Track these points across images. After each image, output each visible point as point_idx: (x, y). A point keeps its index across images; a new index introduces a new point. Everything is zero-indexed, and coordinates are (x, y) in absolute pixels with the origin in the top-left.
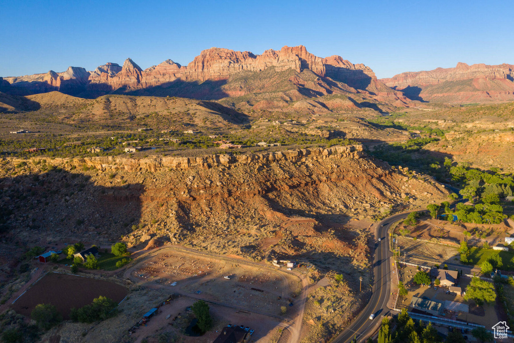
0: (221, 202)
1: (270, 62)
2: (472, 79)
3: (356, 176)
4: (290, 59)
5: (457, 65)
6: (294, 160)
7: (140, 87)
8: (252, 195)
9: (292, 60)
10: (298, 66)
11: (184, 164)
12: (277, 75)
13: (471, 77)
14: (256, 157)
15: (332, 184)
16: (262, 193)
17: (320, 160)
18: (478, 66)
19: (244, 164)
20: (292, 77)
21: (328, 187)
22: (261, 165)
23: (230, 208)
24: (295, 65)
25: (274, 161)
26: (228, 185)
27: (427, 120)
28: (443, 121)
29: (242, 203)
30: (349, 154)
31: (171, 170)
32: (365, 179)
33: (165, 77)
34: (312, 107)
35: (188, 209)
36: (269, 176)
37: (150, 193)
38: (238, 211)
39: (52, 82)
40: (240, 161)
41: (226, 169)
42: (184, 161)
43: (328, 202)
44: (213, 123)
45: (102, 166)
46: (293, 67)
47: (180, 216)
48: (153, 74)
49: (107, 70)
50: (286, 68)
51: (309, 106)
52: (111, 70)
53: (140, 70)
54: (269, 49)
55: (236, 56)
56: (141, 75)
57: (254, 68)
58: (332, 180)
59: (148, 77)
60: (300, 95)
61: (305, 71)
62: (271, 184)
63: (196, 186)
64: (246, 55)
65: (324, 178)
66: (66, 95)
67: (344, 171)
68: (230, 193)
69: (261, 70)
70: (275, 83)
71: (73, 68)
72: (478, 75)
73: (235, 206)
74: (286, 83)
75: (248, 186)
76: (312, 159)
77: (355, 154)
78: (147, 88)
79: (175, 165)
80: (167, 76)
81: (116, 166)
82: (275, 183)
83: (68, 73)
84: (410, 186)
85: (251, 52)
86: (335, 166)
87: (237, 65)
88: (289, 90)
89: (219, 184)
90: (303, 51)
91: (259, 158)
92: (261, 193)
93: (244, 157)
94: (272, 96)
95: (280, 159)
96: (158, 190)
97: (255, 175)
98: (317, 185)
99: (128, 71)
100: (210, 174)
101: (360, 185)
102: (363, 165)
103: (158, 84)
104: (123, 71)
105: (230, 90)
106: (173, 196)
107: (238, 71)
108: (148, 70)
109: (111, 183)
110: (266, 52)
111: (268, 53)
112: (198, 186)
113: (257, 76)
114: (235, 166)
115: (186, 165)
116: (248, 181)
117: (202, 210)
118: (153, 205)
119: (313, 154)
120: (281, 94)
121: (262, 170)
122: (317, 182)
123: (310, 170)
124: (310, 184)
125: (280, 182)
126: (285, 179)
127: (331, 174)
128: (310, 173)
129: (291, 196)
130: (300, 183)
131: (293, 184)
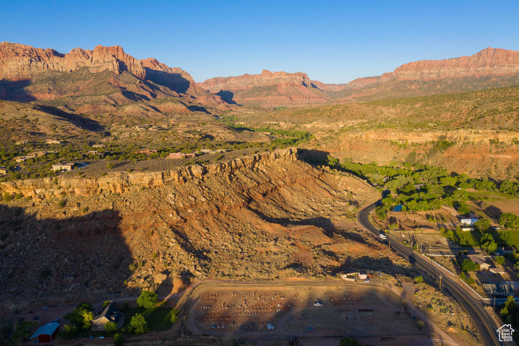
0: (214, 221)
1: (82, 62)
2: (276, 85)
4: (106, 60)
5: (263, 72)
6: (250, 166)
8: (239, 208)
9: (109, 60)
10: (116, 68)
12: (92, 76)
13: (275, 83)
15: (289, 188)
16: (246, 204)
17: (269, 165)
18: (281, 73)
19: (216, 175)
20: (112, 80)
21: (288, 192)
22: (229, 174)
23: (226, 226)
24: (113, 67)
25: (237, 168)
26: (212, 200)
27: (268, 122)
28: (284, 123)
29: (234, 219)
30: (290, 157)
31: (143, 189)
32: (311, 180)
34: (145, 112)
35: (184, 234)
36: (241, 185)
37: (129, 220)
38: (235, 228)
40: (211, 171)
41: (201, 181)
42: (157, 177)
44: (65, 131)
45: (35, 192)
46: (111, 68)
47: (181, 243)
50: (103, 69)
51: (141, 110)
54: (77, 48)
55: (37, 53)
57: (62, 68)
58: (288, 184)
60: (126, 99)
61: (124, 73)
62: (247, 194)
63: (181, 206)
64: (49, 53)
65: (281, 183)
67: (293, 174)
68: (218, 209)
69: (71, 71)
70: (92, 85)
72: (281, 82)
73: (229, 222)
74: (105, 85)
75: (231, 199)
77: (294, 156)
81: (61, 190)
82: (249, 192)
84: (344, 184)
85: (55, 49)
86: (284, 169)
87: (40, 64)
88: (112, 93)
89: (203, 200)
90: (120, 52)
91: (225, 166)
94: (94, 99)
95: (241, 166)
96: (138, 215)
97: (230, 185)
98: (279, 190)
100: (188, 189)
101: (310, 186)
105: (36, 92)
106: (160, 220)
107: (43, 71)
109: (65, 213)
110: (73, 51)
111: (76, 52)
112: (183, 205)
113: (67, 76)
114: (208, 178)
115: (160, 181)
116: (228, 193)
117: (199, 233)
118: (139, 234)
119: (263, 158)
120: (103, 97)
121: (232, 179)
122: (278, 187)
123: (267, 175)
124: (273, 191)
125: (253, 191)
126: (255, 187)
127: (284, 178)
128: (269, 178)
129: (267, 204)
130: (267, 190)
131: (263, 192)
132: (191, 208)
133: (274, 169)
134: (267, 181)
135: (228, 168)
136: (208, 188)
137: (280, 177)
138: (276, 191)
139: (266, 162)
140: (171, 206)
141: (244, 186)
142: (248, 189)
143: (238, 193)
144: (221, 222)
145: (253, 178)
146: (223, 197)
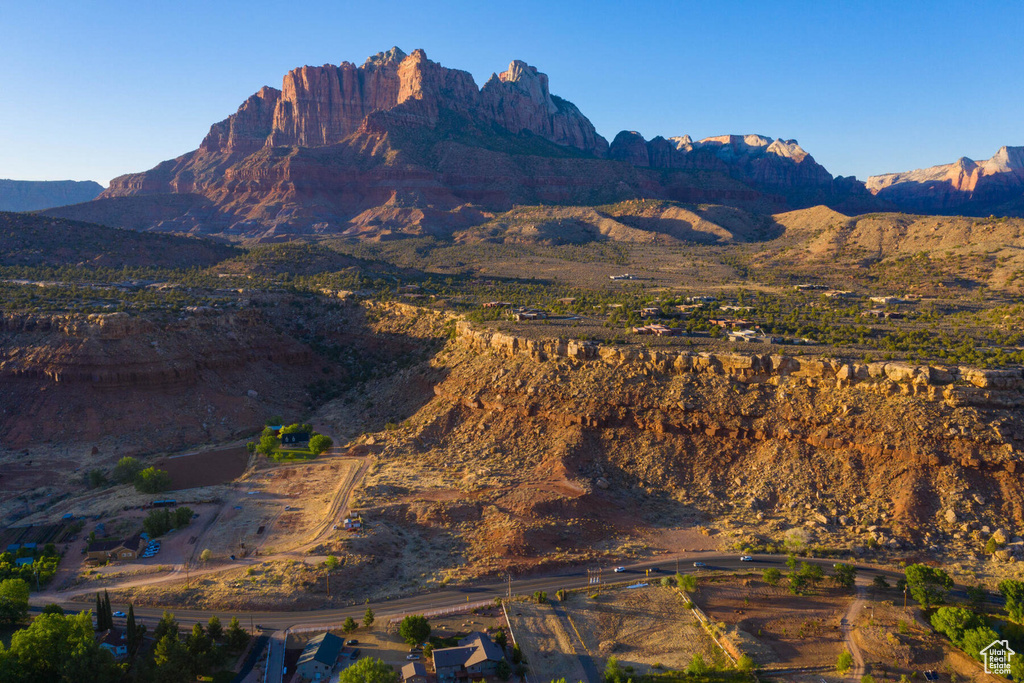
0: (508, 422)
3: (886, 446)
6: (741, 376)
8: (568, 423)
11: (510, 349)
14: (641, 356)
15: (794, 450)
16: (591, 424)
17: (824, 390)
19: (608, 365)
22: (645, 373)
25: (686, 370)
26: (545, 395)
29: (538, 431)
30: (925, 389)
35: (462, 419)
36: (641, 398)
37: (447, 385)
38: (520, 443)
39: (960, 182)
41: (569, 368)
43: (738, 481)
47: (437, 425)
58: (809, 440)
62: (628, 413)
63: (495, 387)
65: (784, 431)
67: (861, 427)
68: (534, 410)
71: (1009, 148)
75: (573, 406)
77: (946, 393)
79: (500, 348)
82: (641, 413)
83: (996, 161)
86: (845, 408)
89: (530, 390)
91: (647, 358)
92: (588, 424)
93: (612, 351)
95: (704, 369)
96: (457, 382)
97: (610, 389)
98: (755, 440)
102: (946, 426)
115: (512, 350)
117: (475, 426)
119: (805, 371)
121: (640, 382)
122: (759, 435)
123: (768, 405)
124: (733, 435)
125: (653, 414)
126: (673, 409)
127: (818, 425)
128: (756, 410)
129: (653, 444)
130: (703, 427)
131: (680, 424)
132: (504, 395)
133: (818, 400)
134: (738, 413)
135: (657, 362)
136: (565, 379)
137: (804, 421)
138: (745, 440)
139: (813, 381)
140: (487, 383)
141: (649, 399)
142: (650, 407)
143: (606, 404)
144: (514, 428)
145: (701, 396)
146: (565, 398)
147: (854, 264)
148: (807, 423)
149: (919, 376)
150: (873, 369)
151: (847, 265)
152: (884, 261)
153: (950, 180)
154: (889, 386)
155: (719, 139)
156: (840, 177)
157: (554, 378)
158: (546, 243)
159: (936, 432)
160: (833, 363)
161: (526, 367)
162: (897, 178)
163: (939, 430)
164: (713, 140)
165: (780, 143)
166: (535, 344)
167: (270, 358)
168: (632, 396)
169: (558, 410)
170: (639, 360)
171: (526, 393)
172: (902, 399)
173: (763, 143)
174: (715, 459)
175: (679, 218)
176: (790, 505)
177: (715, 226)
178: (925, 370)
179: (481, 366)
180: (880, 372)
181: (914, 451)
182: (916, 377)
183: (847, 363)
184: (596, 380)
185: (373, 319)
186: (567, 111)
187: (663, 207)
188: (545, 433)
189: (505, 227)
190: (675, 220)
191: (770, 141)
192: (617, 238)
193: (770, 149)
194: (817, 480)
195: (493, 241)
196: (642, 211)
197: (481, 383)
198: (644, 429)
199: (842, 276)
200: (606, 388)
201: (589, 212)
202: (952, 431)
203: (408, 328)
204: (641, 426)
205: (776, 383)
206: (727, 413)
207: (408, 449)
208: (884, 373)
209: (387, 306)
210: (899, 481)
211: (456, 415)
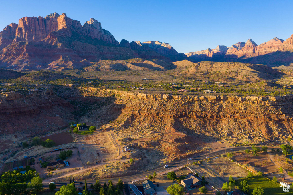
0: (150, 118)
3: (256, 117)
6: (213, 102)
7: (255, 55)
8: (169, 117)
11: (145, 98)
14: (185, 97)
15: (232, 120)
16: (176, 117)
17: (235, 104)
19: (176, 101)
21: (227, 121)
22: (187, 102)
23: (153, 121)
25: (198, 101)
26: (160, 110)
29: (161, 120)
30: (261, 102)
31: (139, 100)
32: (263, 120)
33: (271, 49)
35: (135, 118)
36: (188, 109)
37: (126, 109)
38: (156, 124)
39: (208, 55)
40: (174, 98)
42: (145, 95)
43: (220, 129)
47: (128, 120)
48: (264, 47)
49: (238, 46)
52: (241, 46)
53: (256, 45)
56: (256, 48)
58: (235, 117)
59: (260, 49)
62: (185, 113)
65: (228, 115)
66: (189, 62)
67: (248, 113)
68: (158, 114)
71: (219, 46)
73: (157, 121)
75: (170, 112)
76: (229, 102)
77: (266, 103)
78: (259, 56)
79: (141, 97)
80: (273, 48)
82: (189, 113)
83: (217, 49)
86: (242, 108)
89: (155, 109)
91: (187, 98)
92: (175, 117)
93: (177, 97)
95: (203, 100)
96: (129, 108)
97: (179, 107)
98: (221, 118)
99: (248, 46)
100: (154, 103)
101: (256, 123)
102: (268, 111)
103: (266, 53)
104: (246, 46)
106: (132, 111)
108: (261, 45)
109: (118, 102)
112: (144, 108)
114: (170, 101)
115: (146, 98)
116: (172, 109)
117: (140, 120)
118: (124, 114)
119: (230, 99)
121: (186, 105)
122: (222, 117)
123: (222, 109)
124: (215, 117)
125: (192, 113)
126: (198, 112)
127: (237, 113)
128: (219, 110)
129: (195, 121)
130: (207, 116)
131: (200, 115)
132: (147, 111)
133: (234, 107)
134: (215, 111)
135: (190, 99)
136: (164, 105)
137: (233, 112)
138: (218, 118)
139: (232, 102)
140: (140, 108)
141: (190, 109)
142: (191, 111)
143: (179, 111)
144: (153, 120)
145: (204, 107)
146: (166, 110)
147: (202, 74)
148: (233, 113)
149: (260, 99)
150: (247, 98)
151: (200, 75)
152: (209, 73)
153: (206, 54)
154: (252, 102)
155: (148, 42)
156: (180, 53)
157: (161, 105)
158: (113, 70)
159: (267, 113)
160: (237, 97)
161: (151, 103)
162: (193, 53)
163: (267, 112)
164: (146, 42)
165: (164, 44)
166: (153, 96)
167: (59, 105)
168: (185, 109)
169: (165, 114)
170: (185, 99)
171: (154, 110)
172: (256, 105)
173: (160, 44)
174: (212, 124)
175: (148, 63)
176: (237, 134)
177: (159, 65)
178: (261, 98)
179: (136, 103)
180: (249, 98)
181: (263, 118)
182: (259, 99)
183: (241, 97)
184: (174, 105)
185: (82, 92)
186: (107, 33)
187: (143, 60)
188: (163, 120)
189: (100, 66)
190: (147, 64)
191: (162, 43)
192: (133, 69)
193: (162, 45)
194: (240, 127)
195: (98, 70)
196: (138, 61)
197: (138, 108)
198: (191, 117)
199: (201, 78)
200: (177, 107)
201: (124, 62)
202: (270, 112)
203: (95, 95)
204: (190, 117)
205: (222, 103)
206: (212, 112)
207: (122, 128)
208: (250, 99)
209: (86, 88)
210: (261, 126)
211: (133, 118)
